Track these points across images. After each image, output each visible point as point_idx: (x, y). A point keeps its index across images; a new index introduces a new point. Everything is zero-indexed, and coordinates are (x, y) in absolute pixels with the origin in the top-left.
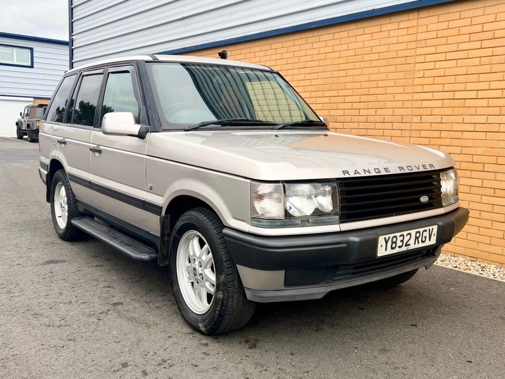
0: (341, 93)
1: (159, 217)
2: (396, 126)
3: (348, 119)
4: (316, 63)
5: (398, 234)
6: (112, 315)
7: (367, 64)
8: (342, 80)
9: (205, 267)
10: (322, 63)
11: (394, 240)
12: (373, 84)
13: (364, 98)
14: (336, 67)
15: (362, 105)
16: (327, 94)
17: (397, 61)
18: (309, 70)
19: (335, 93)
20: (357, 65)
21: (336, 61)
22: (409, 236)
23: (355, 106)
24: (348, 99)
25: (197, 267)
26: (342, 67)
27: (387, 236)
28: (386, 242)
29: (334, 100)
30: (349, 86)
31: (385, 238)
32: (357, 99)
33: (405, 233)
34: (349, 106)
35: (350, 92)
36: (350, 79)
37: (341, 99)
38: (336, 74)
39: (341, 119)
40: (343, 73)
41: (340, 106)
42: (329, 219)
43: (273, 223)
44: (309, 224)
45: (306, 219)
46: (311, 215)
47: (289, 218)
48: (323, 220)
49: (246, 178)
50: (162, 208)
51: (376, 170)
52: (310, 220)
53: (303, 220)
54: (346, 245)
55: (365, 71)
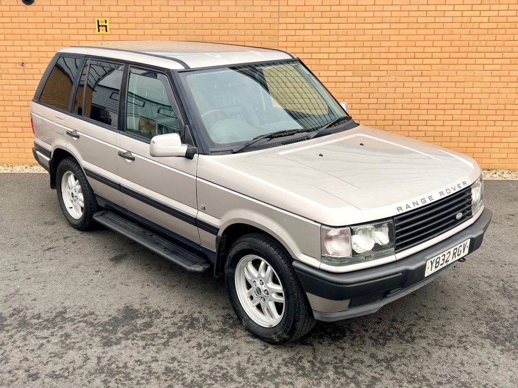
1: (216, 236)
5: (440, 256)
11: (438, 261)
22: (449, 254)
27: (432, 260)
28: (432, 264)
31: (431, 261)
33: (446, 253)
42: (387, 252)
43: (342, 261)
44: (371, 259)
45: (369, 255)
46: (373, 250)
47: (355, 256)
48: (382, 253)
49: (315, 221)
50: (219, 229)
51: (423, 200)
52: (372, 256)
53: (367, 257)
54: (401, 274)
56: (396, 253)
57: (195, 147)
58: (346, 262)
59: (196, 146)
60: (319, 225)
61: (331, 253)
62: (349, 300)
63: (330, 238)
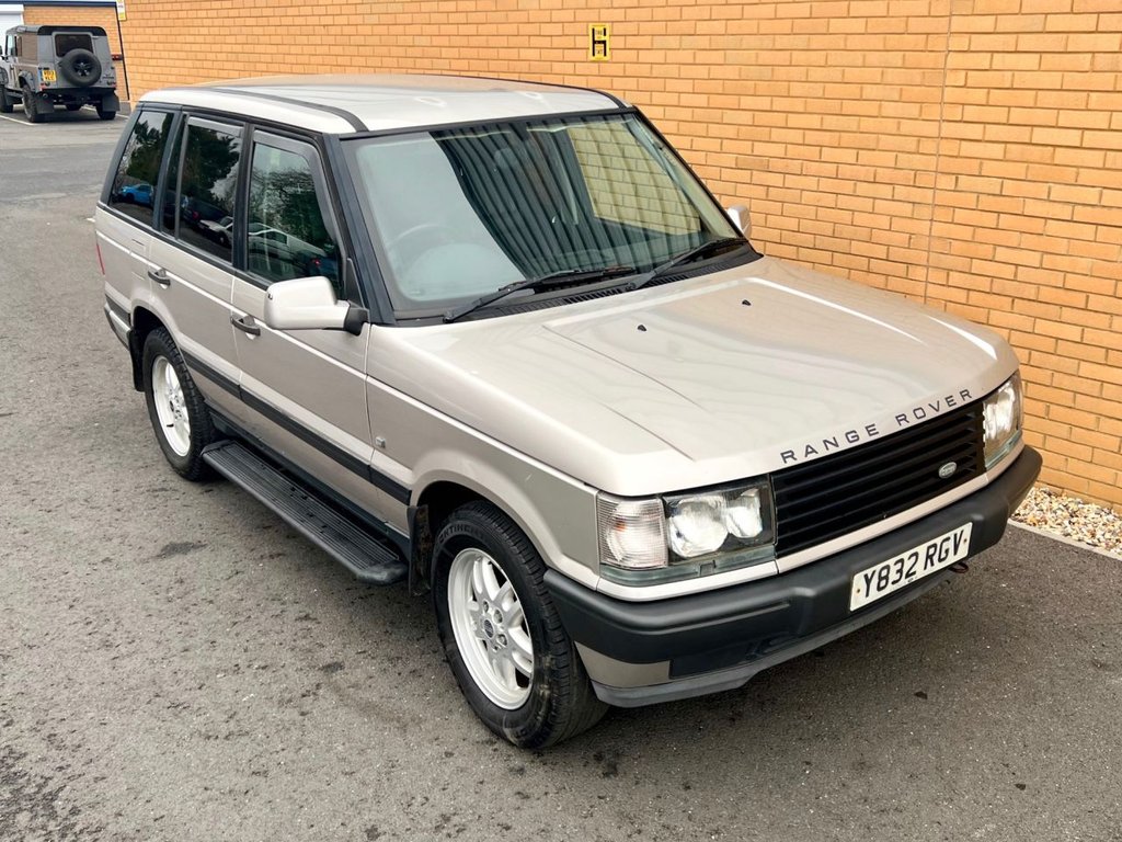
0: (780, 104)
1: (406, 507)
2: (901, 192)
4: (718, 27)
5: (891, 562)
6: (327, 699)
7: (839, 42)
8: (781, 73)
9: (510, 624)
10: (734, 27)
11: (884, 573)
12: (854, 90)
13: (831, 122)
14: (767, 42)
15: (826, 138)
16: (747, 102)
18: (703, 42)
19: (764, 103)
20: (816, 42)
21: (766, 27)
22: (913, 558)
23: (812, 137)
24: (794, 120)
25: (493, 621)
26: (781, 42)
27: (869, 572)
28: (868, 581)
29: (762, 118)
30: (796, 89)
31: (866, 576)
32: (814, 121)
33: (906, 555)
34: (796, 136)
35: (799, 105)
36: (795, 73)
37: (779, 119)
38: (766, 57)
39: (778, 165)
40: (782, 57)
42: (755, 554)
43: (646, 576)
44: (716, 571)
45: (711, 561)
46: (720, 550)
47: (676, 564)
48: (744, 558)
49: (586, 484)
50: (410, 492)
51: (849, 436)
52: (717, 562)
53: (707, 564)
54: (788, 605)
55: (834, 58)
56: (779, 557)
57: (365, 309)
58: (654, 578)
59: (367, 306)
60: (594, 492)
61: (619, 557)
62: (668, 663)
63: (620, 523)
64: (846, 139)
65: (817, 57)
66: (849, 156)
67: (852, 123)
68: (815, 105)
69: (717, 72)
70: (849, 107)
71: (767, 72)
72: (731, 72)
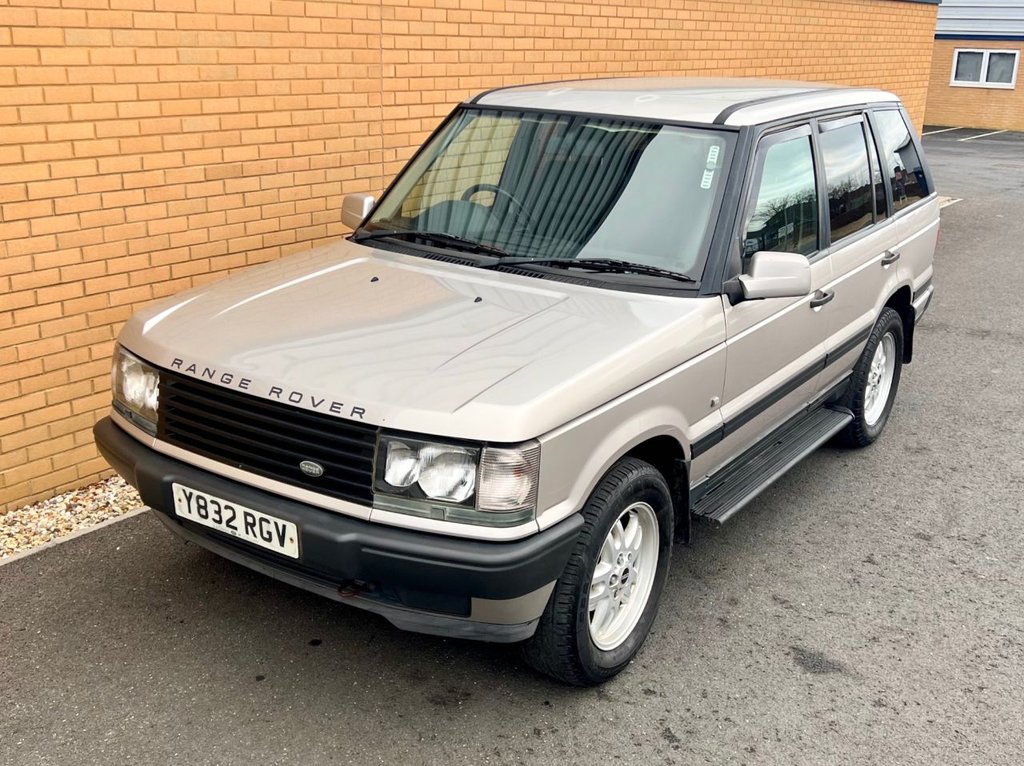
0: (248, 104)
3: (270, 165)
7: (299, 40)
12: (315, 85)
13: (300, 117)
14: (228, 39)
15: (296, 133)
16: (210, 105)
17: (355, 40)
19: (231, 104)
20: (278, 39)
23: (283, 134)
24: (264, 119)
26: (244, 39)
30: (264, 87)
34: (268, 136)
35: (268, 104)
36: (262, 71)
38: (227, 55)
39: (252, 168)
40: (246, 55)
41: (247, 137)
55: (297, 55)
64: (314, 131)
65: (281, 55)
66: (318, 146)
67: (316, 116)
68: (283, 102)
69: (169, 73)
70: (315, 101)
71: (230, 71)
72: (188, 73)
